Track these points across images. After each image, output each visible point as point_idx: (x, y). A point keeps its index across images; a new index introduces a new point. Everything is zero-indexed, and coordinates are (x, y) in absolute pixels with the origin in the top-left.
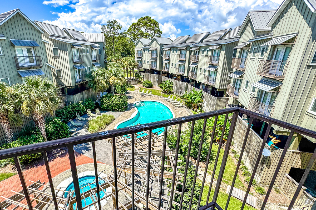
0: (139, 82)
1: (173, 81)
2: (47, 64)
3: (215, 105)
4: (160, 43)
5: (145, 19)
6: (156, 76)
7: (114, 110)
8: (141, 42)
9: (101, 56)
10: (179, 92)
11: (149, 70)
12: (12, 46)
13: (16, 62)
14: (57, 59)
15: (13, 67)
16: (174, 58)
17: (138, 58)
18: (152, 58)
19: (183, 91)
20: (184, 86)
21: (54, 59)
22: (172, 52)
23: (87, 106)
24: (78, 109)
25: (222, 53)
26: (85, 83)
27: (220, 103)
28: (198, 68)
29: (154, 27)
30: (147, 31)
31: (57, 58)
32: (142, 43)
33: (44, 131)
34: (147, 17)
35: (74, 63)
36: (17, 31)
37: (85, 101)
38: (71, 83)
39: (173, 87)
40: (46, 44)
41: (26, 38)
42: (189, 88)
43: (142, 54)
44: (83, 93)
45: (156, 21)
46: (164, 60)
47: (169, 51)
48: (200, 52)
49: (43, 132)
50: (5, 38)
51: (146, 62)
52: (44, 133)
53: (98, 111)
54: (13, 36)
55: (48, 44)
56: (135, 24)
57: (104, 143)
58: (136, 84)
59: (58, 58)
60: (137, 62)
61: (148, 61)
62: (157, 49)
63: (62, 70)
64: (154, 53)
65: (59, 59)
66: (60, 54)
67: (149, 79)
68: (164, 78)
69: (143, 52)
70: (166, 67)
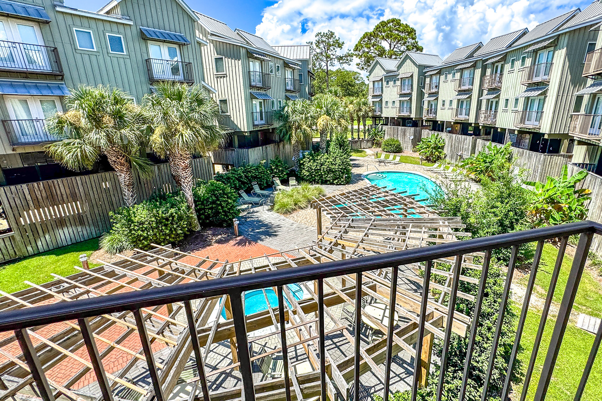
0: (374, 143)
1: (444, 135)
2: (203, 83)
3: (539, 171)
4: (419, 62)
5: (389, 23)
6: (408, 131)
7: (325, 182)
8: (380, 65)
9: (303, 86)
10: (457, 157)
11: (396, 119)
12: (143, 39)
13: (148, 70)
14: (222, 79)
15: (143, 79)
16: (448, 89)
17: (374, 97)
18: (402, 95)
19: (466, 155)
20: (468, 143)
21: (215, 79)
22: (443, 77)
23: (273, 171)
24: (255, 174)
25: (559, 55)
26: (271, 131)
27: (550, 166)
28: (500, 100)
29: (407, 39)
30: (392, 49)
31: (221, 77)
32: (382, 67)
33: (190, 194)
34: (393, 21)
35: (251, 87)
36: (152, 11)
37: (269, 162)
38: (246, 125)
39: (445, 149)
40: (202, 48)
41: (167, 27)
42: (478, 147)
43: (382, 88)
44: (266, 148)
45: (411, 27)
46: (426, 95)
47: (438, 76)
48: (506, 65)
49: (188, 196)
50: (131, 23)
51: (390, 105)
52: (190, 199)
53: (293, 181)
54: (145, 23)
55: (205, 47)
56: (369, 35)
57: (302, 229)
58: (370, 148)
59: (224, 77)
60: (371, 105)
61: (394, 102)
62: (412, 76)
63: (230, 99)
64: (407, 84)
65: (225, 79)
66: (227, 68)
67: (395, 136)
68: (426, 134)
69: (385, 83)
70: (431, 110)
